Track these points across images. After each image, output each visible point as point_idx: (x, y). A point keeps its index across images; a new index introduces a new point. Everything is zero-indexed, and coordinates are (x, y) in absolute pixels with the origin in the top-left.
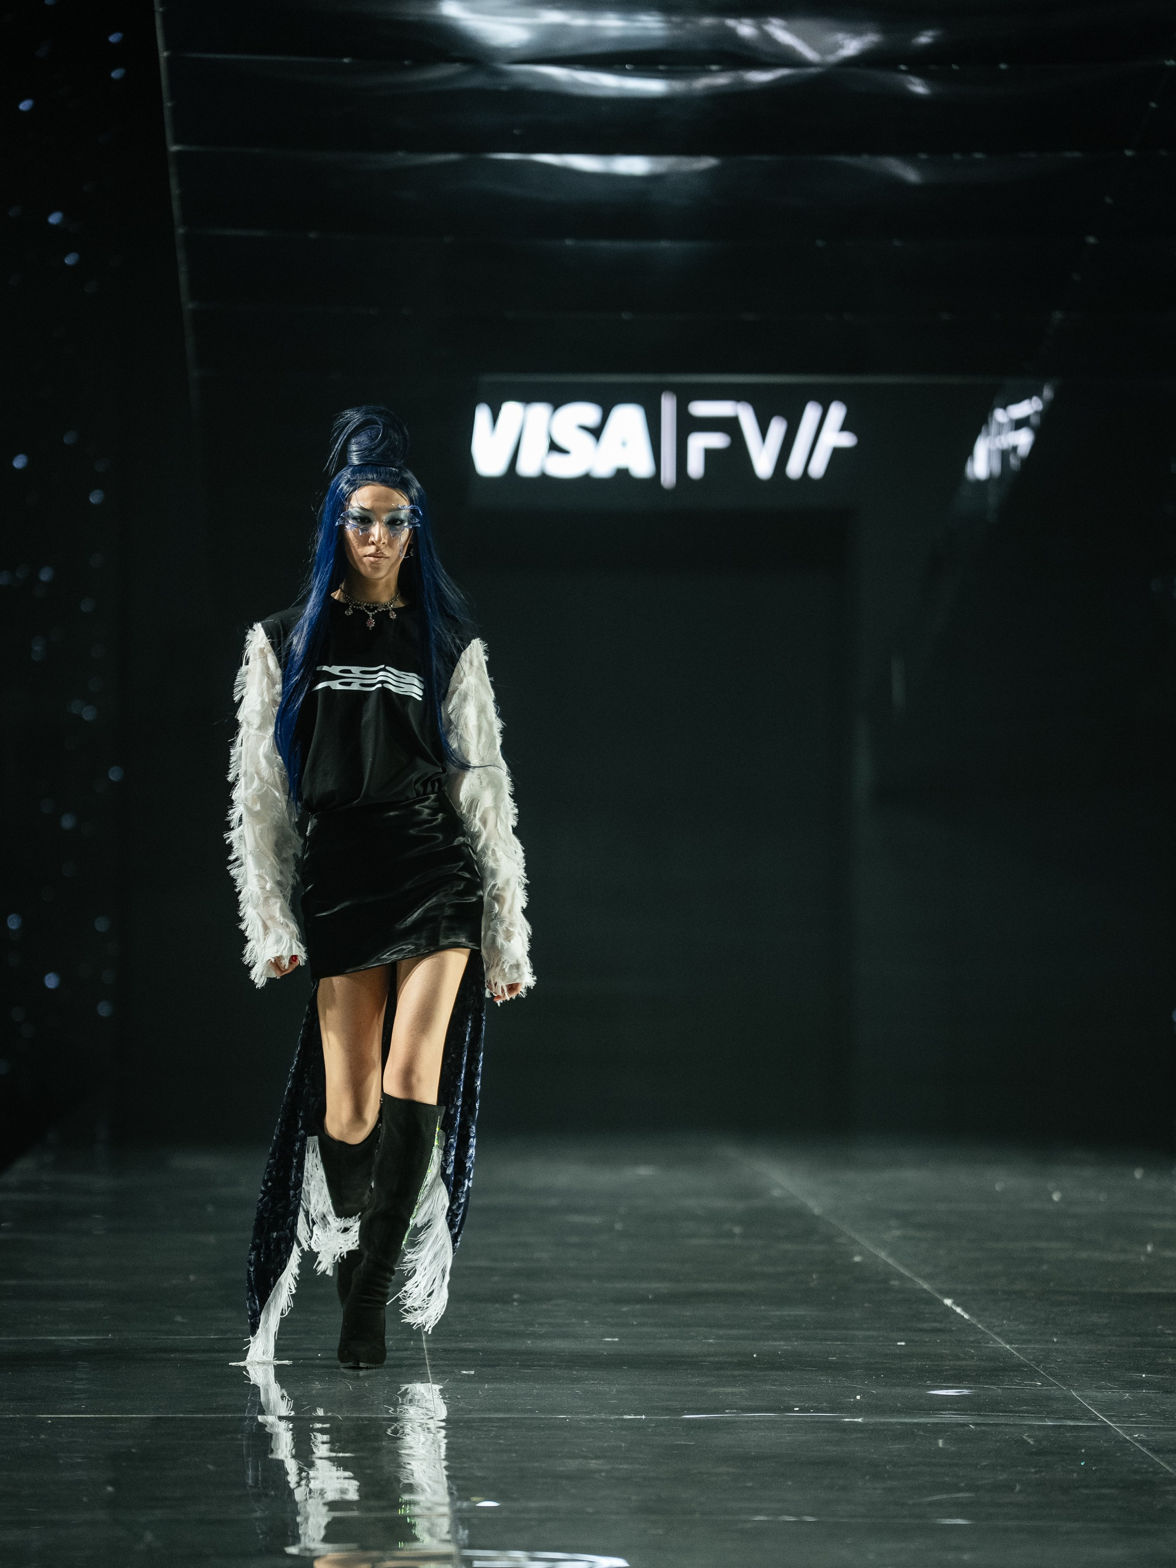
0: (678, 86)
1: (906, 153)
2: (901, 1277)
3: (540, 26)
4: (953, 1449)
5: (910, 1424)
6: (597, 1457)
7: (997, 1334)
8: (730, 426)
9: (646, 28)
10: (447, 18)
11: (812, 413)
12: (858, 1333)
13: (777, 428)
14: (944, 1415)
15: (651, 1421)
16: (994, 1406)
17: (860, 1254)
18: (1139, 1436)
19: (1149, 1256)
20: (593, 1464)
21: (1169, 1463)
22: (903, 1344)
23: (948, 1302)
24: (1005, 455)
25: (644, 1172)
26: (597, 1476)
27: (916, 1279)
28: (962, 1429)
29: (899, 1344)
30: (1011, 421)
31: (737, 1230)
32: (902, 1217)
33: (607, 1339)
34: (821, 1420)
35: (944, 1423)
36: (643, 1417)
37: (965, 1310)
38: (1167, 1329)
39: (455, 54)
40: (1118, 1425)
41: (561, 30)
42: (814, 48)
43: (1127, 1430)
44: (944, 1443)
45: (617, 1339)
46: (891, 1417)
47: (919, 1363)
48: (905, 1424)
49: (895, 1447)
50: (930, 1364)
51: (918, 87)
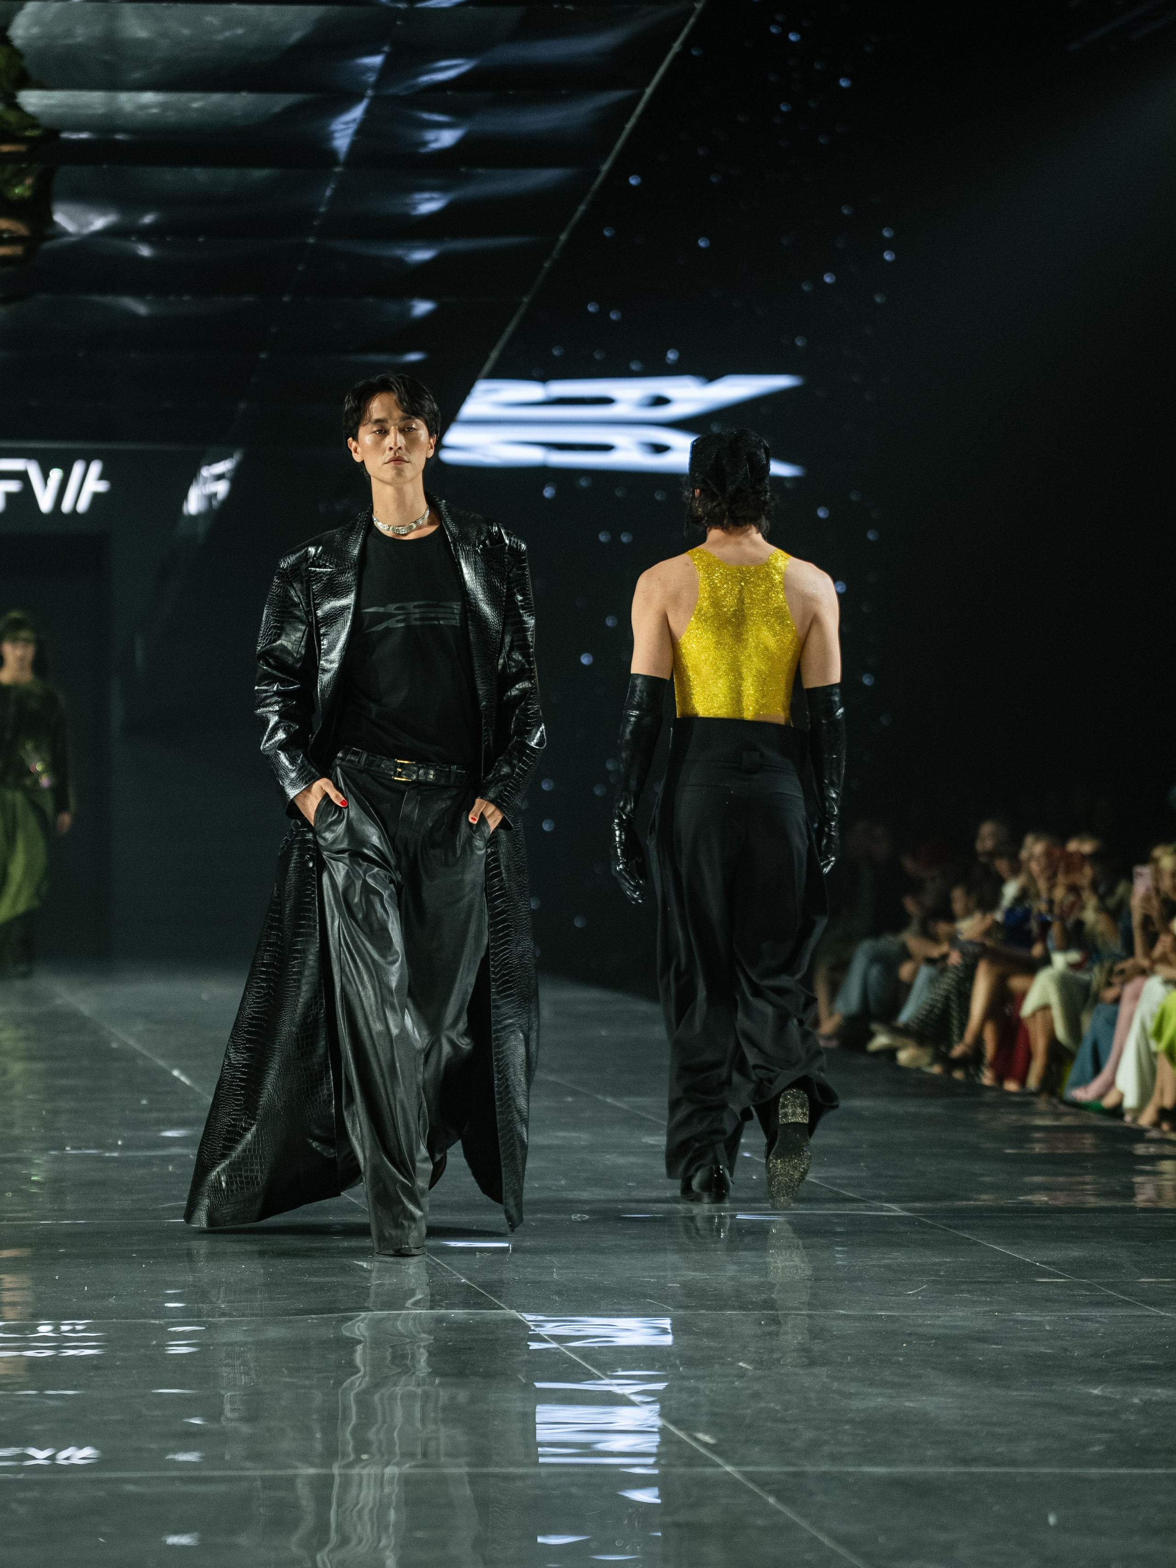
1: (138, 293)
2: (144, 1057)
4: (179, 1171)
5: (149, 1156)
8: (23, 476)
11: (78, 468)
12: (114, 1095)
13: (56, 476)
14: (171, 1149)
17: (116, 1042)
23: (176, 1073)
24: (210, 498)
27: (156, 1059)
28: (185, 1158)
29: (143, 1101)
30: (213, 475)
32: (145, 1016)
34: (91, 1154)
35: (173, 1154)
37: (189, 1076)
42: (76, 225)
44: (173, 1168)
47: (154, 1115)
48: (145, 1156)
49: (142, 1172)
50: (162, 1115)
51: (145, 251)
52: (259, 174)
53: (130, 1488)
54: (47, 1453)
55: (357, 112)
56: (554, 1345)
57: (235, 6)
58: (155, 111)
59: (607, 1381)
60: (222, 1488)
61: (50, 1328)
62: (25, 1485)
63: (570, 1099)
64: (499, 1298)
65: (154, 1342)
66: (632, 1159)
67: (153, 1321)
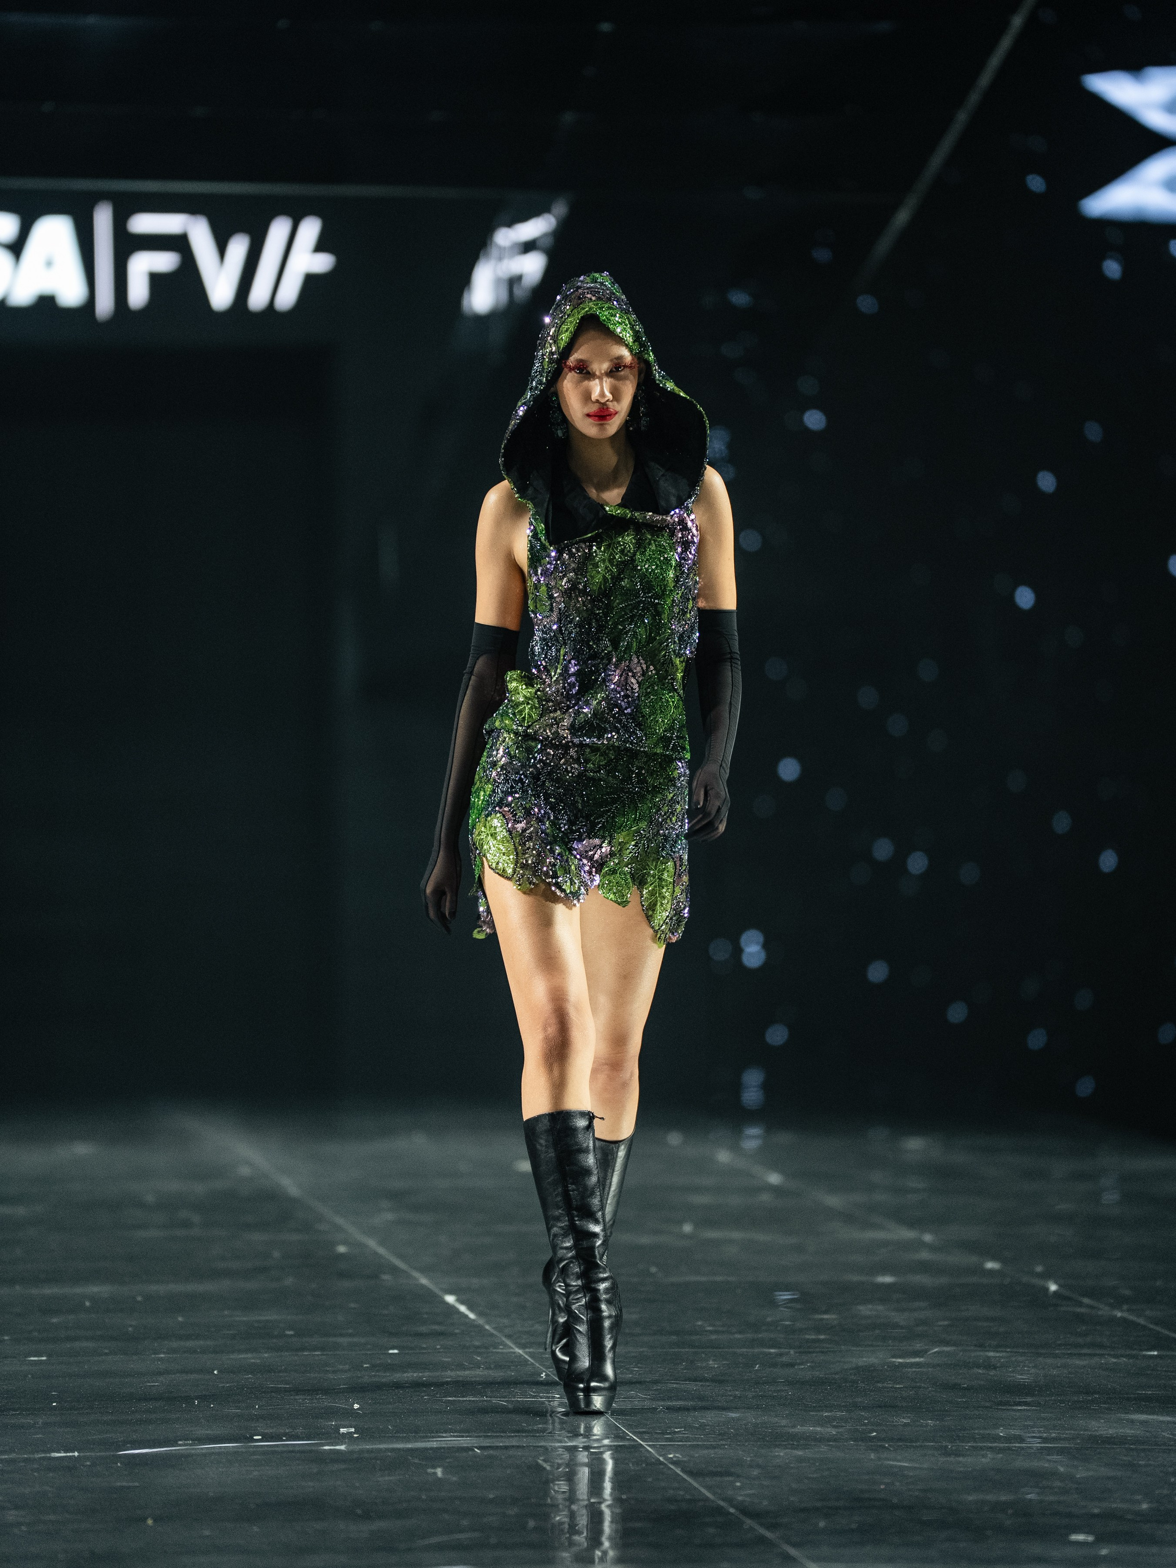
2: (394, 1270)
4: (454, 1479)
5: (403, 1450)
6: (17, 1507)
7: (509, 1337)
8: (180, 244)
11: (279, 230)
12: (340, 1340)
13: (238, 247)
14: (444, 1437)
15: (87, 1458)
17: (345, 1243)
18: (675, 1456)
19: (687, 1237)
20: (12, 1516)
21: (709, 1488)
22: (396, 1351)
23: (450, 1299)
25: (82, 1149)
26: (16, 1531)
27: (416, 1274)
28: (464, 1454)
29: (391, 1351)
31: (196, 1218)
32: (396, 1196)
33: (32, 1359)
34: (297, 1449)
35: (444, 1448)
36: (76, 1454)
37: (471, 1308)
38: (710, 1325)
40: (651, 1443)
43: (662, 1449)
44: (443, 1473)
45: (44, 1358)
46: (380, 1443)
48: (393, 1450)
49: (385, 1479)
63: (1156, 1353)
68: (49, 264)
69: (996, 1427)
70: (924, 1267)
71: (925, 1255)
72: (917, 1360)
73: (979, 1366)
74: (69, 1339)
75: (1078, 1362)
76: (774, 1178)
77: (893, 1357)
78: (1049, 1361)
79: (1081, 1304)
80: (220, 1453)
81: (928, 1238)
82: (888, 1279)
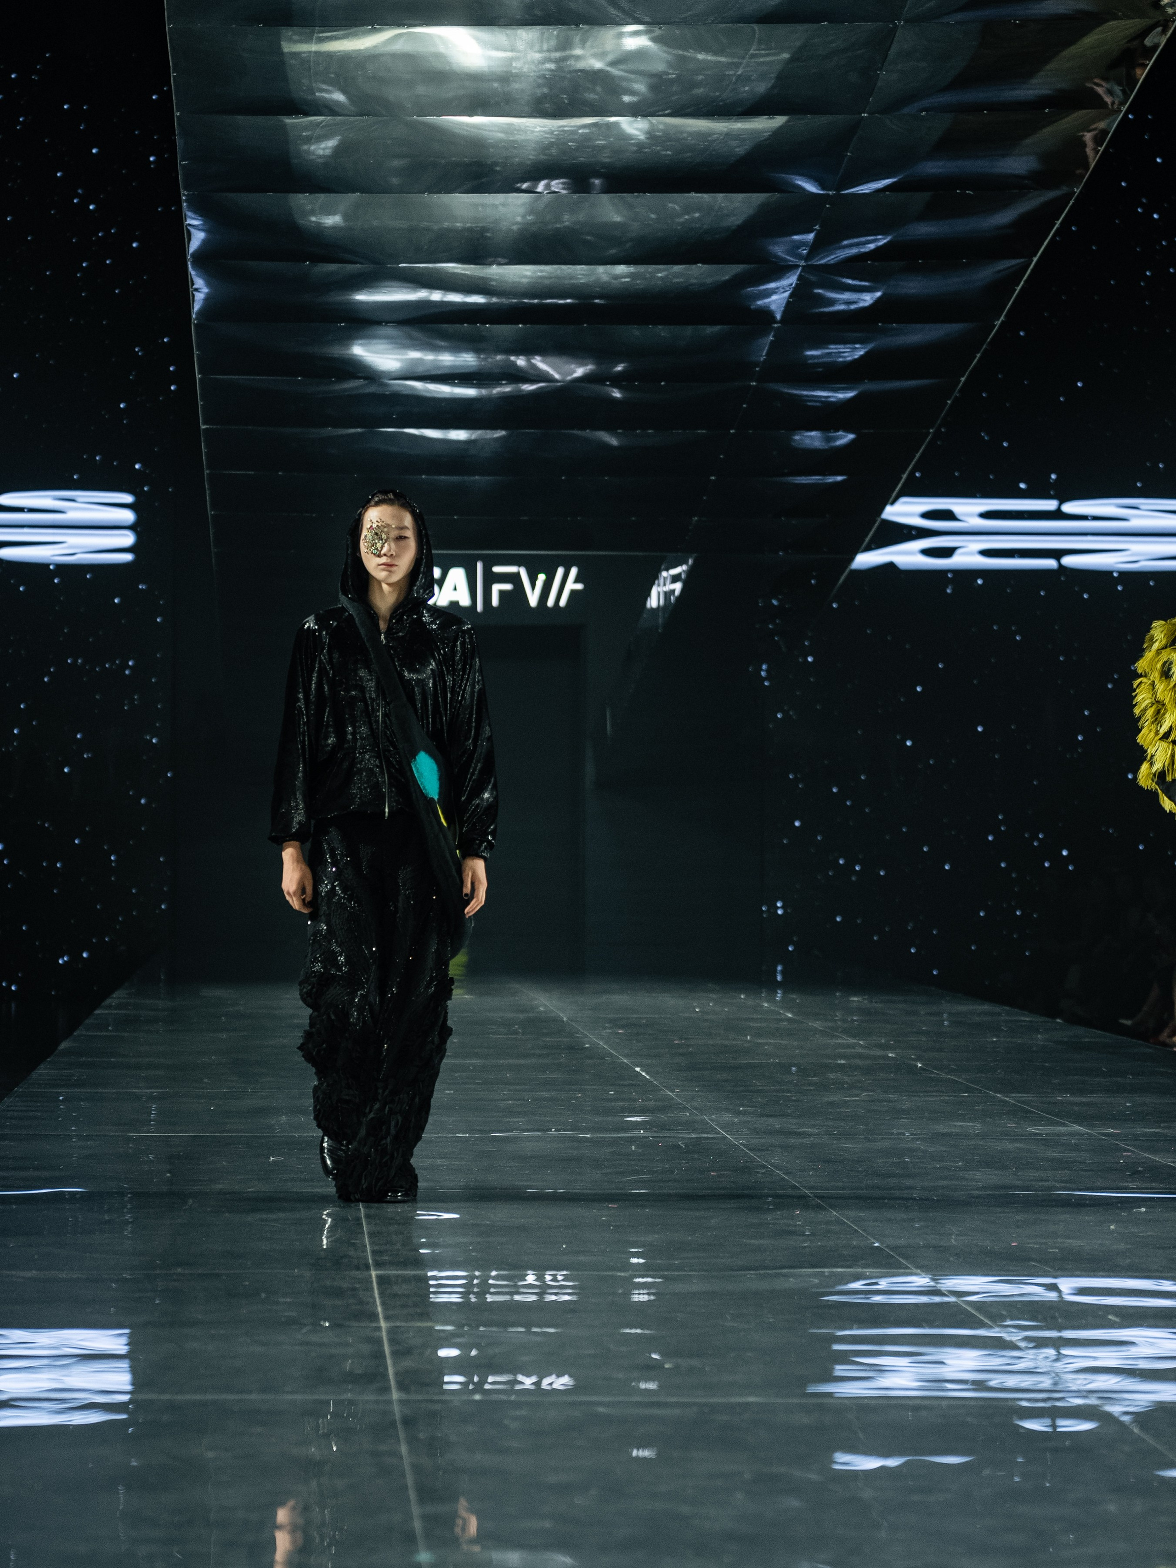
0: (484, 392)
1: (610, 428)
2: (612, 1055)
3: (407, 359)
4: (640, 1151)
5: (616, 1137)
6: (441, 1158)
7: (665, 1087)
8: (515, 579)
9: (466, 361)
10: (356, 355)
11: (560, 571)
12: (587, 1087)
13: (541, 580)
14: (634, 1131)
15: (473, 1137)
16: (663, 1127)
17: (589, 1043)
18: (742, 1142)
19: (749, 1042)
20: (439, 1162)
21: (758, 1156)
22: (613, 1093)
23: (638, 1069)
24: (668, 594)
27: (622, 1058)
28: (645, 1140)
29: (610, 1093)
30: (670, 575)
31: (520, 1030)
32: (612, 1022)
33: (447, 1092)
34: (567, 1136)
35: (635, 1136)
36: (467, 1135)
37: (647, 1073)
39: (360, 375)
40: (731, 1136)
41: (419, 361)
42: (558, 373)
43: (736, 1139)
44: (635, 1148)
45: (452, 1092)
46: (606, 1134)
47: (621, 1103)
48: (612, 1137)
49: (609, 1150)
50: (626, 1104)
51: (617, 394)
52: (711, 330)
53: (601, 1409)
54: (534, 1379)
55: (792, 280)
56: (952, 1299)
57: (693, 194)
58: (627, 280)
59: (997, 1329)
60: (677, 1412)
61: (534, 1277)
62: (517, 1405)
63: (966, 1095)
64: (906, 1257)
65: (620, 1291)
66: (1018, 1145)
67: (619, 1274)
68: (455, 589)
69: (893, 1128)
70: (860, 1056)
71: (860, 1050)
72: (856, 1098)
73: (885, 1101)
74: (463, 1083)
75: (930, 1099)
76: (790, 1015)
77: (845, 1097)
78: (917, 1098)
79: (932, 1073)
80: (532, 1137)
81: (861, 1042)
82: (843, 1062)
